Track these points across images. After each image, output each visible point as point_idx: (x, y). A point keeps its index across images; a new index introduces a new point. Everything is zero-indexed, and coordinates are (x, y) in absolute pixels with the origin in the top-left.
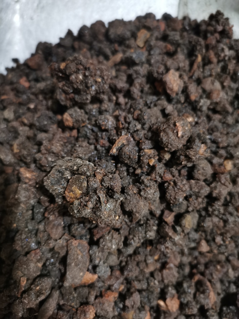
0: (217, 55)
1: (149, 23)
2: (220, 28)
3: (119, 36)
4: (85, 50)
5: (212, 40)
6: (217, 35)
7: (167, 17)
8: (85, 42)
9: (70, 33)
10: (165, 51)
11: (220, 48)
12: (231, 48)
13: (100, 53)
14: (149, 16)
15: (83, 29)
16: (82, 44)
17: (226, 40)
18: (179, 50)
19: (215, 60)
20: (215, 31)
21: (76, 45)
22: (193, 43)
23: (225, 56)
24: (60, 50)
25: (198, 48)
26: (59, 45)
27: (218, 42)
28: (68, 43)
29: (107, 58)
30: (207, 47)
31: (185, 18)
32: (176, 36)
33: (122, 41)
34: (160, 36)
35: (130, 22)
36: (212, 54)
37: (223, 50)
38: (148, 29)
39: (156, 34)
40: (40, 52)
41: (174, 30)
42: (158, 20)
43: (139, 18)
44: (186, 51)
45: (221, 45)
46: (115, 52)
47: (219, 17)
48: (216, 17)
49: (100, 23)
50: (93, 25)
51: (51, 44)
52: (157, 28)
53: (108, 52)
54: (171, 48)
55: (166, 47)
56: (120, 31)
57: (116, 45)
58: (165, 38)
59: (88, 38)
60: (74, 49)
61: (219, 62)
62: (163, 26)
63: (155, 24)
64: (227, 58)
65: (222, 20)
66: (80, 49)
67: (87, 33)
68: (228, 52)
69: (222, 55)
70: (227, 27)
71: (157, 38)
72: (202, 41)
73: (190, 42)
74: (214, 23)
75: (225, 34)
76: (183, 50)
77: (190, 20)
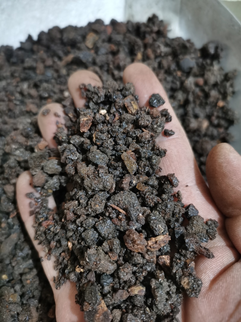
0: (154, 51)
1: (96, 27)
2: (155, 29)
3: (71, 40)
4: (42, 52)
5: (149, 39)
6: (154, 35)
7: (114, 23)
8: (42, 45)
9: (30, 38)
10: (110, 50)
11: (156, 46)
12: (167, 45)
13: (54, 54)
14: (99, 22)
15: (41, 34)
16: (40, 47)
17: (162, 39)
18: (121, 49)
19: (152, 56)
20: (152, 32)
21: (35, 47)
22: (132, 44)
23: (161, 52)
24: (20, 53)
25: (136, 48)
26: (20, 49)
27: (154, 40)
28: (28, 46)
29: (60, 58)
30: (146, 46)
31: (128, 22)
32: (119, 38)
33: (74, 44)
34: (106, 39)
35: (81, 28)
36: (150, 52)
37: (159, 47)
38: (96, 32)
39: (104, 37)
40: (2, 54)
41: (118, 33)
42: (107, 26)
43: (90, 24)
44: (127, 50)
45: (158, 43)
46: (67, 53)
47: (155, 20)
48: (152, 19)
49: (56, 29)
50: (50, 31)
51: (12, 47)
52: (105, 31)
53: (61, 53)
54: (114, 48)
55: (110, 47)
56: (72, 35)
57: (69, 48)
58: (110, 40)
59: (45, 41)
60: (32, 51)
61: (156, 57)
62: (110, 30)
63: (102, 28)
64: (163, 54)
65: (157, 23)
66: (38, 51)
67: (44, 38)
68: (163, 49)
69: (159, 51)
70: (162, 28)
71: (104, 41)
72: (139, 42)
73: (130, 43)
74: (151, 25)
75: (161, 33)
76: (124, 50)
77: (132, 24)
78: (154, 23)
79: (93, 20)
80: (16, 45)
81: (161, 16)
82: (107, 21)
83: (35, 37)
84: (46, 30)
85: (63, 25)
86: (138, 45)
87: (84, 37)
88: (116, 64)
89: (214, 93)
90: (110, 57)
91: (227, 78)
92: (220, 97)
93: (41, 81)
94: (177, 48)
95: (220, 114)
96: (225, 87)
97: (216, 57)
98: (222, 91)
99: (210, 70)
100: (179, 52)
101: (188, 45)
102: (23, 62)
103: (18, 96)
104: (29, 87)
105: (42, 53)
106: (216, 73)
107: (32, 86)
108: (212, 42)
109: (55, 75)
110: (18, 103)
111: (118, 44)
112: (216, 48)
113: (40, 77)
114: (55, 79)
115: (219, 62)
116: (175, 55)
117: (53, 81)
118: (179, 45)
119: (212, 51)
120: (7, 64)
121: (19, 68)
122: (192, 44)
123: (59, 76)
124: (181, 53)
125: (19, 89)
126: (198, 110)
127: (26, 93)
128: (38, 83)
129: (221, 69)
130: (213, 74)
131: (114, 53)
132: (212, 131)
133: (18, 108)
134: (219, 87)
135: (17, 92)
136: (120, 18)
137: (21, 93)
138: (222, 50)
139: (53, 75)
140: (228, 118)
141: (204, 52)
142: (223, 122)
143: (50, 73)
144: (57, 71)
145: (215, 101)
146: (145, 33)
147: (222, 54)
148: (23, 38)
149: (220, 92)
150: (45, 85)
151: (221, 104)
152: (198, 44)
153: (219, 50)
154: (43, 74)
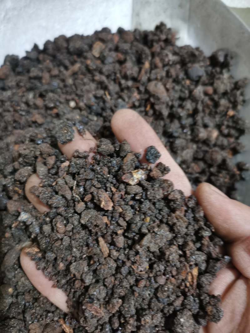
0: (162, 60)
1: (103, 36)
2: (163, 37)
3: (77, 49)
4: (48, 61)
5: (157, 48)
6: (162, 44)
7: (121, 31)
8: (48, 54)
9: (36, 47)
10: (117, 59)
11: (164, 54)
12: (175, 53)
13: (60, 64)
14: (106, 30)
15: (47, 43)
16: (46, 56)
17: (170, 48)
18: (128, 58)
19: (160, 65)
20: (159, 40)
21: (41, 57)
22: (140, 52)
23: (169, 61)
24: (25, 62)
25: (144, 56)
26: (26, 58)
27: (162, 49)
28: (34, 55)
29: (66, 68)
30: (153, 55)
31: (136, 30)
32: (126, 47)
33: (80, 54)
34: (113, 48)
35: (88, 37)
36: (157, 60)
37: (167, 55)
38: (103, 41)
39: (110, 45)
40: (8, 63)
41: (126, 42)
42: (113, 34)
43: (96, 33)
44: (134, 59)
45: (166, 52)
46: (73, 63)
47: (163, 28)
48: (160, 28)
49: (63, 38)
50: (56, 40)
51: (17, 56)
52: (112, 40)
53: (67, 63)
54: (121, 57)
55: (117, 56)
56: (78, 44)
57: (75, 57)
58: (117, 49)
59: (51, 51)
60: (38, 61)
61: (164, 66)
62: (116, 39)
63: (109, 37)
64: (171, 63)
65: (165, 31)
66: (44, 61)
67: (50, 47)
68: (172, 58)
69: (167, 60)
70: (170, 36)
71: (110, 50)
72: (147, 50)
73: (137, 51)
74: (158, 33)
75: (169, 42)
76: (131, 58)
77: (140, 32)
78: (161, 32)
79: (99, 28)
80: (21, 54)
81: (169, 25)
82: (114, 30)
83: (41, 47)
84: (52, 39)
85: (69, 34)
86: (145, 54)
87: (91, 47)
88: (123, 73)
89: (223, 102)
90: (117, 66)
91: (237, 86)
92: (231, 106)
93: (46, 91)
94: (186, 56)
95: (231, 124)
96: (235, 96)
97: (225, 65)
98: (232, 99)
99: (219, 79)
100: (187, 60)
101: (197, 53)
102: (28, 71)
103: (23, 106)
104: (34, 97)
105: (48, 63)
106: (225, 81)
107: (37, 95)
108: (222, 50)
109: (61, 85)
110: (24, 113)
111: (125, 53)
112: (226, 56)
113: (46, 87)
114: (61, 89)
115: (229, 70)
116: (183, 63)
117: (59, 90)
118: (187, 53)
119: (221, 59)
120: (12, 73)
121: (25, 78)
122: (201, 52)
123: (65, 86)
124: (190, 62)
125: (24, 100)
126: (207, 120)
127: (31, 103)
128: (44, 93)
129: (231, 77)
130: (222, 82)
131: (121, 62)
132: (222, 141)
133: (23, 118)
134: (229, 96)
135: (22, 102)
136: (128, 26)
137: (27, 104)
138: (232, 58)
139: (59, 84)
140: (238, 127)
141: (213, 60)
142: (233, 132)
143: (56, 83)
144: (63, 81)
145: (225, 110)
146: (152, 41)
147: (232, 62)
148: (29, 48)
149: (230, 101)
150: (51, 95)
151: (231, 113)
152: (208, 53)
153: (229, 58)
154: (49, 84)
